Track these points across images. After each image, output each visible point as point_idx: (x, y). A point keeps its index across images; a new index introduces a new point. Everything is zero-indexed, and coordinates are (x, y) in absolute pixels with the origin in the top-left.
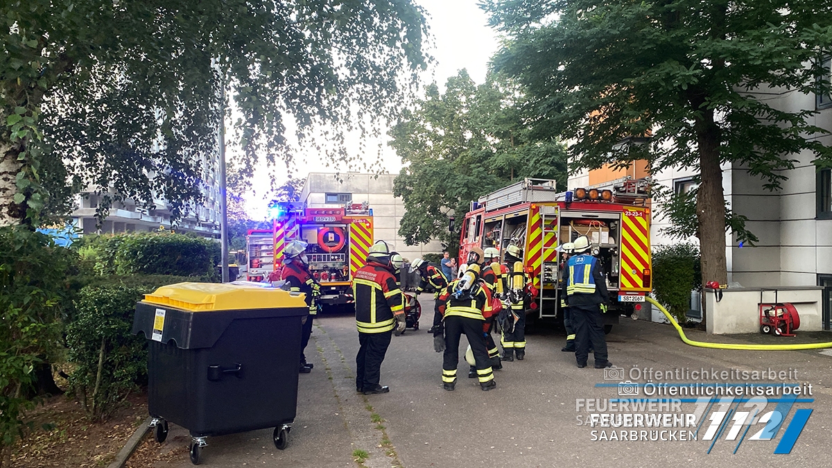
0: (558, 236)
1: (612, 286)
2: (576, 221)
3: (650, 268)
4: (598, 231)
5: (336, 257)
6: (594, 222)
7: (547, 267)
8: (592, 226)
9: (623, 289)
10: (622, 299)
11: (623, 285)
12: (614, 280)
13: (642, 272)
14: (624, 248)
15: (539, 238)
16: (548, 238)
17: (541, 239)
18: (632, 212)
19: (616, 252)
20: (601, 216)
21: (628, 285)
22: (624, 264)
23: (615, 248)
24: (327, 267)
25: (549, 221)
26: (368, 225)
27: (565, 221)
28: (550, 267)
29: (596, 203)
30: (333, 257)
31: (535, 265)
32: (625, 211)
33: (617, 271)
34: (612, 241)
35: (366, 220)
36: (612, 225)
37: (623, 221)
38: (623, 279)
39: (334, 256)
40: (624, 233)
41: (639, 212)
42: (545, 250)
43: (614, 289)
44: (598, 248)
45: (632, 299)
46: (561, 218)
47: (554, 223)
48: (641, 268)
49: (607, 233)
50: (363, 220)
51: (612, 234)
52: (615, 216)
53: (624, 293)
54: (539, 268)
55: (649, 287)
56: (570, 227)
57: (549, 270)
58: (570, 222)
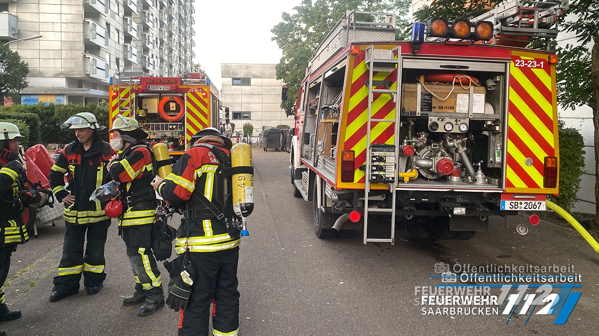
0: (397, 99)
1: (489, 183)
2: (430, 76)
3: (557, 155)
4: (467, 92)
5: (174, 127)
6: (460, 77)
7: (376, 154)
8: (457, 84)
9: (509, 190)
10: (507, 205)
11: (509, 184)
12: (494, 173)
13: (543, 162)
14: (512, 122)
15: (363, 105)
16: (379, 105)
17: (367, 107)
18: (526, 61)
19: (497, 128)
20: (474, 67)
21: (519, 184)
22: (512, 149)
23: (496, 122)
24: (165, 136)
25: (382, 74)
26: (204, 94)
27: (411, 76)
28: (381, 154)
29: (465, 46)
30: (171, 127)
31: (357, 149)
32: (514, 58)
33: (498, 159)
34: (490, 110)
35: (202, 90)
36: (490, 83)
37: (511, 76)
38: (510, 174)
39: (172, 125)
40: (513, 96)
41: (539, 61)
42: (373, 125)
43: (493, 189)
44: (467, 122)
45: (523, 206)
46: (404, 70)
47: (391, 79)
48: (541, 155)
49: (483, 96)
50: (199, 89)
51: (491, 98)
52: (497, 68)
53: (511, 196)
54: (364, 154)
55: (554, 187)
56: (419, 87)
57: (381, 159)
58: (419, 77)
